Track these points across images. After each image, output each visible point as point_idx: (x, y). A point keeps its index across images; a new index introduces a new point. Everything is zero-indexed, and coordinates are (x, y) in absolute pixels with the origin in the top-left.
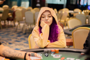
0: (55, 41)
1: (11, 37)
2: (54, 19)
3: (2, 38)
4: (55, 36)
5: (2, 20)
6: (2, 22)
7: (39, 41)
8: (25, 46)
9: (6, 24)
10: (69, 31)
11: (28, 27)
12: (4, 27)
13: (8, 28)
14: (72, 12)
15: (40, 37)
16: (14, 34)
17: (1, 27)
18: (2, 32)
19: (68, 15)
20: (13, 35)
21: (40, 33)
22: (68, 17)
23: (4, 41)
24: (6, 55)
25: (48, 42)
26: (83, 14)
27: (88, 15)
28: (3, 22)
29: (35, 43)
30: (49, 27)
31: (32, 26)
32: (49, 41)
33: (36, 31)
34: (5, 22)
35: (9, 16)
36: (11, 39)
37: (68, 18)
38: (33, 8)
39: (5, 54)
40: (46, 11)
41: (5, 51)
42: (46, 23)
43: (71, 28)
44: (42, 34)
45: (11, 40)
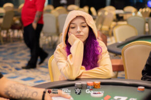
0: (93, 68)
1: (19, 57)
2: (90, 30)
3: (4, 59)
4: (94, 60)
5: (3, 29)
6: (4, 33)
7: (67, 68)
8: (42, 72)
9: (10, 36)
10: (116, 47)
11: (47, 40)
12: (7, 40)
13: (14, 41)
14: (120, 12)
15: (68, 61)
16: (23, 52)
17: (2, 40)
18: (3, 50)
19: (115, 17)
20: (21, 54)
21: (68, 55)
22: (114, 21)
23: (8, 65)
24: (11, 95)
25: (81, 69)
26: (139, 16)
27: (147, 18)
28: (5, 31)
29: (60, 71)
30: (83, 44)
31: (53, 37)
32: (83, 67)
33: (61, 52)
34: (8, 32)
35: (14, 21)
36: (19, 61)
37: (114, 23)
38: (55, 7)
39: (9, 93)
40: (77, 17)
41: (10, 89)
42: (78, 38)
43: (120, 42)
44: (72, 56)
45: (18, 63)
